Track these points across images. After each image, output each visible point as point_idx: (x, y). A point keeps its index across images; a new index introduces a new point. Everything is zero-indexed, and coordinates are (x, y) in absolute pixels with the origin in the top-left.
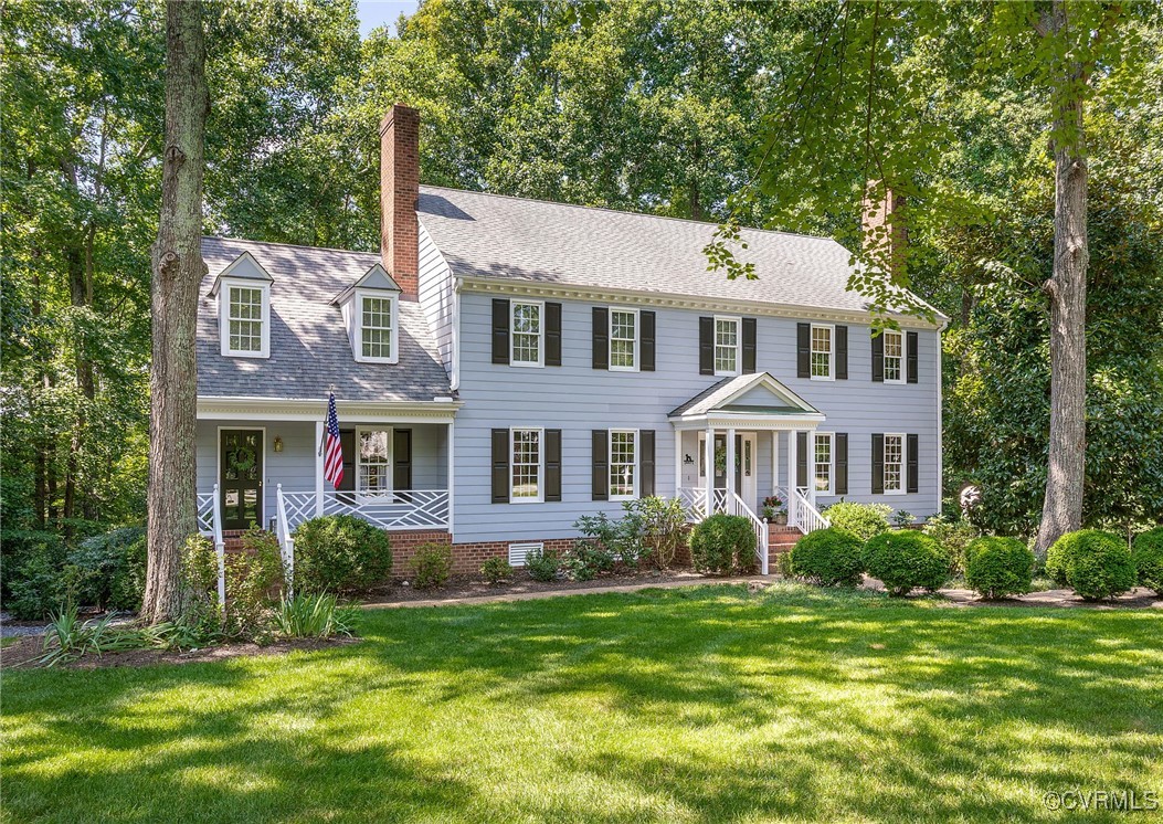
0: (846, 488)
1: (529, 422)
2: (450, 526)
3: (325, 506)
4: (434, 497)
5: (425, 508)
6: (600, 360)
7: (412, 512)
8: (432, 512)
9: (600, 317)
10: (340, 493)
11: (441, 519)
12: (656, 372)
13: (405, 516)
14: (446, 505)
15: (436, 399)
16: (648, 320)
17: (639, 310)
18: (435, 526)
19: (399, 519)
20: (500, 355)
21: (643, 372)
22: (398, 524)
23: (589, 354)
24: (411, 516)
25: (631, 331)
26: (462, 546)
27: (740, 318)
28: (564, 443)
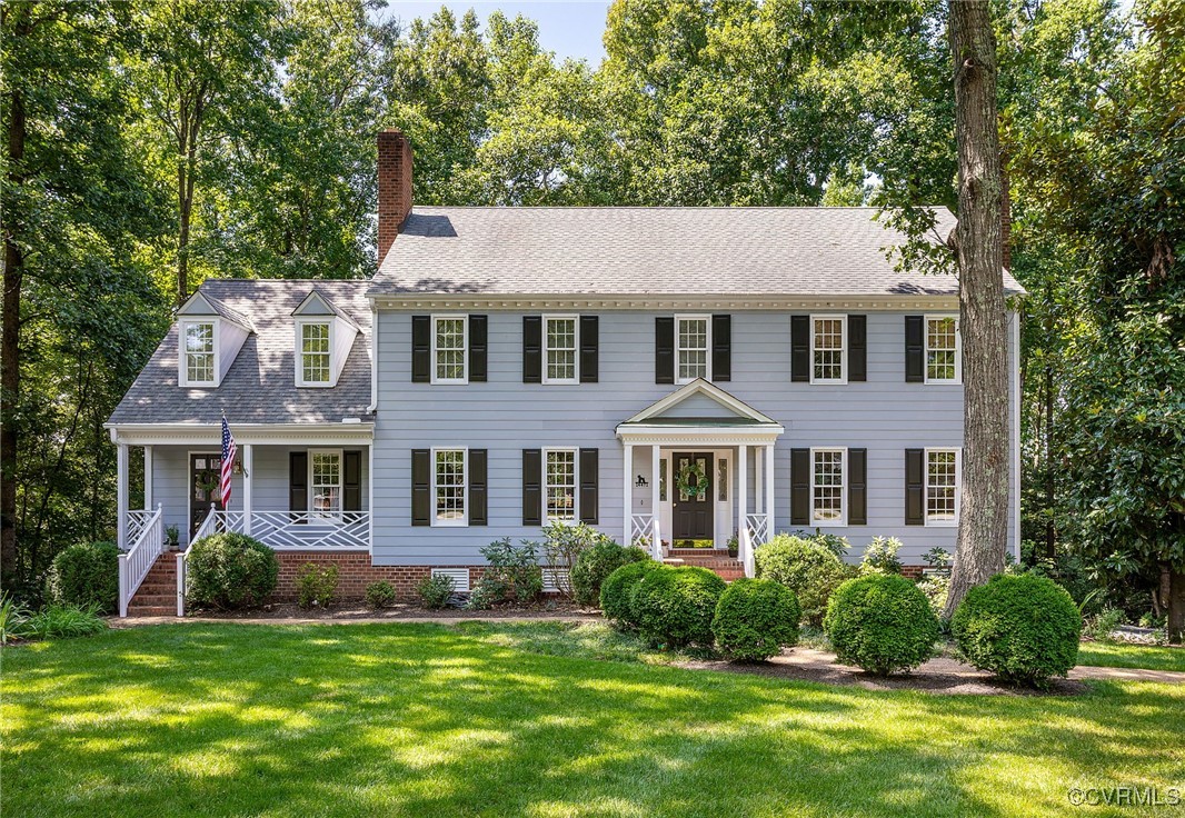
0: (864, 517)
1: (449, 443)
2: (369, 548)
3: (253, 525)
4: (355, 519)
5: (347, 529)
6: (532, 373)
7: (334, 533)
8: (354, 533)
9: (531, 327)
10: (293, 513)
11: (363, 541)
12: (600, 383)
13: (327, 537)
14: (367, 527)
15: (345, 421)
16: (590, 326)
17: (578, 315)
18: (357, 547)
19: (321, 539)
20: (420, 373)
21: (584, 384)
22: (320, 544)
23: (520, 367)
24: (333, 537)
25: (571, 339)
26: (381, 569)
27: (710, 315)
28: (490, 464)
